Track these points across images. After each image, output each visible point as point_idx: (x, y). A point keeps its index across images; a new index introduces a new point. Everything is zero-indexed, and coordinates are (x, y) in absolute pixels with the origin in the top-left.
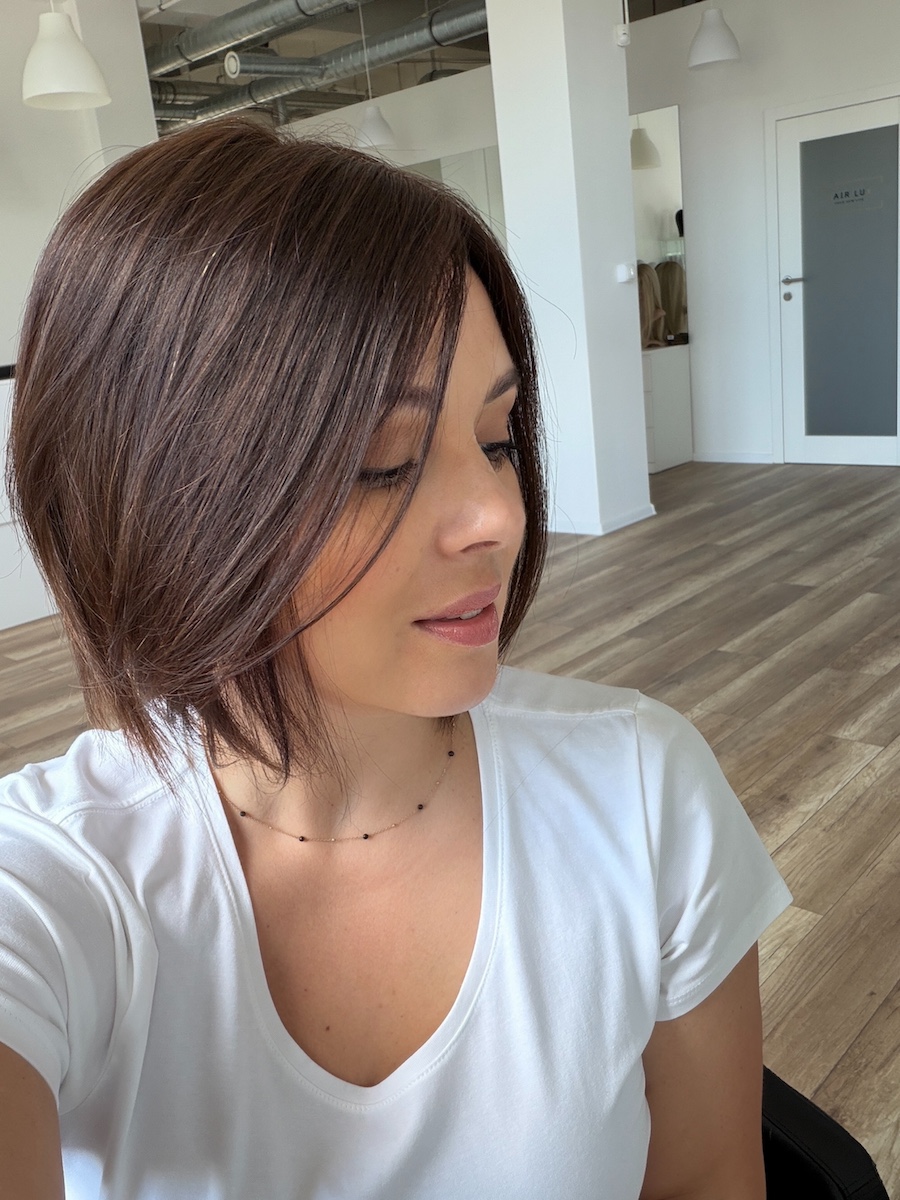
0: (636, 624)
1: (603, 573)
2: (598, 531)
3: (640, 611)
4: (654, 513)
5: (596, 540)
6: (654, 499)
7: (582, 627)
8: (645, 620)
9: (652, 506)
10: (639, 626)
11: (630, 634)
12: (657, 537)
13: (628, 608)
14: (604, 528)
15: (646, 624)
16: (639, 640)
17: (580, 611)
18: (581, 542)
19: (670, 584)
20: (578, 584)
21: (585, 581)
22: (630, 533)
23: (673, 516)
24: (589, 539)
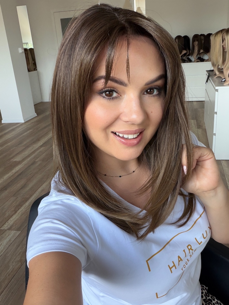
0: (42, 144)
1: (28, 132)
2: (23, 121)
4: (37, 115)
6: (36, 112)
7: (27, 147)
9: (36, 114)
11: (41, 146)
12: (39, 122)
13: (38, 140)
14: (24, 121)
15: (44, 143)
16: (44, 148)
17: (25, 143)
18: (19, 125)
19: (47, 133)
20: (22, 136)
21: (24, 135)
22: (32, 121)
23: (41, 116)
24: (21, 124)
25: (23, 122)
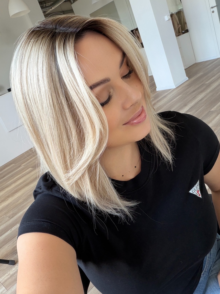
0: (188, 109)
1: (177, 98)
3: (189, 105)
4: (188, 79)
9: (187, 77)
12: (189, 85)
13: (185, 105)
14: (176, 86)
18: (170, 91)
19: (195, 96)
20: (171, 102)
23: (193, 79)
24: (172, 90)
25: (175, 88)
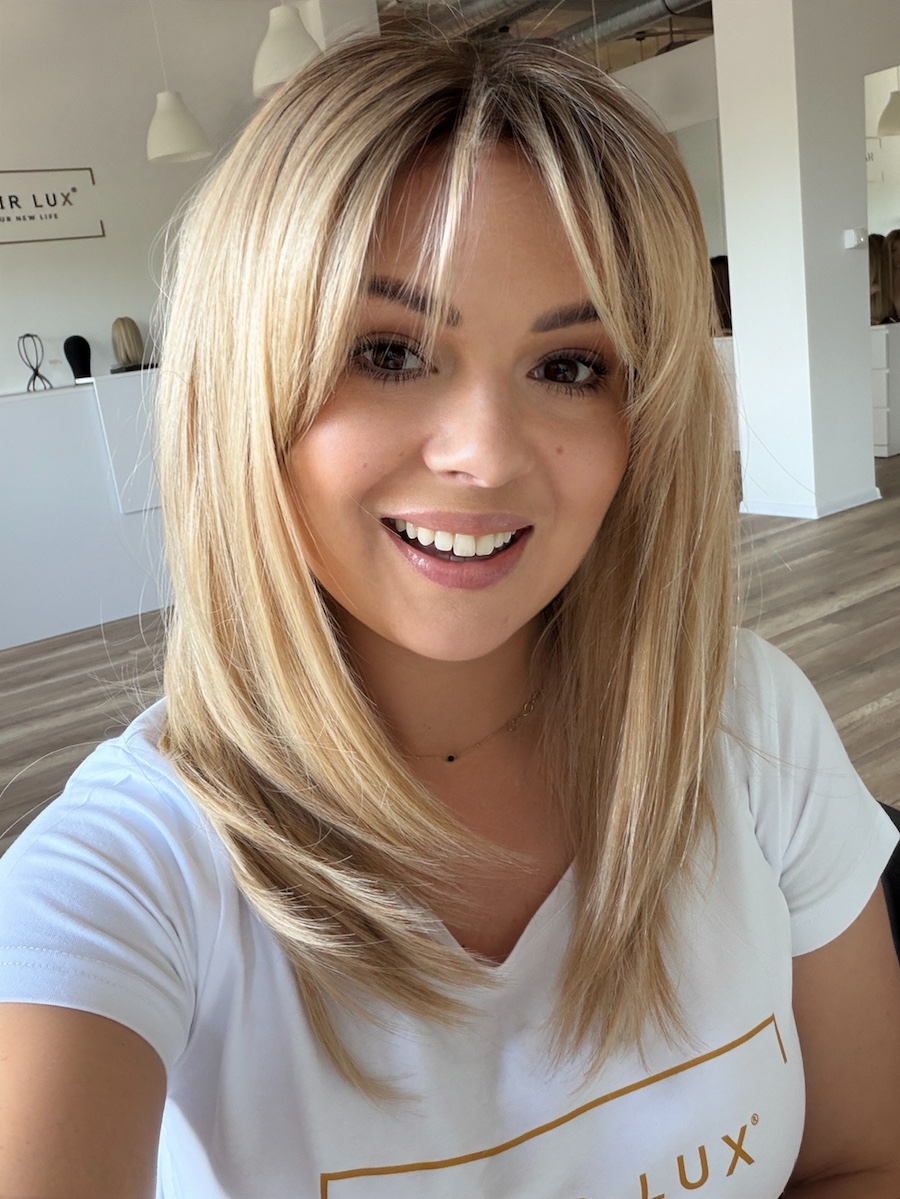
0: (836, 609)
1: (810, 557)
2: (812, 513)
3: (842, 597)
4: (879, 497)
5: (809, 523)
7: (777, 610)
8: (845, 606)
9: (878, 490)
10: (839, 612)
11: (827, 619)
12: (875, 523)
13: (831, 593)
14: (819, 514)
15: (847, 609)
16: (836, 625)
17: (778, 594)
18: (793, 525)
19: (882, 570)
21: (789, 564)
22: (849, 517)
24: (803, 522)
25: (815, 516)
